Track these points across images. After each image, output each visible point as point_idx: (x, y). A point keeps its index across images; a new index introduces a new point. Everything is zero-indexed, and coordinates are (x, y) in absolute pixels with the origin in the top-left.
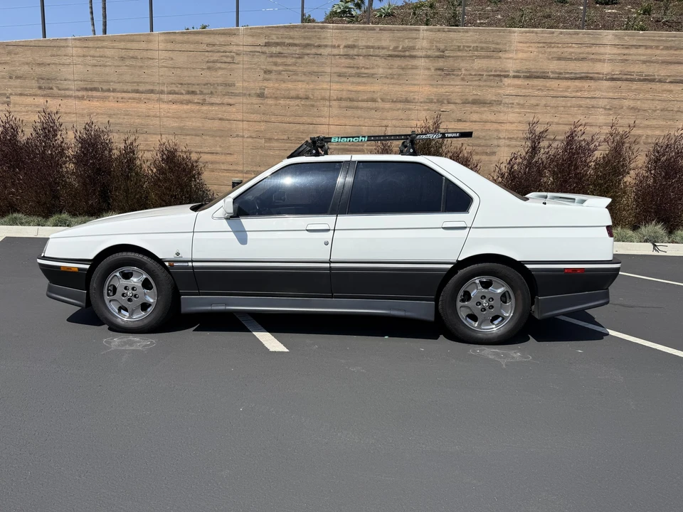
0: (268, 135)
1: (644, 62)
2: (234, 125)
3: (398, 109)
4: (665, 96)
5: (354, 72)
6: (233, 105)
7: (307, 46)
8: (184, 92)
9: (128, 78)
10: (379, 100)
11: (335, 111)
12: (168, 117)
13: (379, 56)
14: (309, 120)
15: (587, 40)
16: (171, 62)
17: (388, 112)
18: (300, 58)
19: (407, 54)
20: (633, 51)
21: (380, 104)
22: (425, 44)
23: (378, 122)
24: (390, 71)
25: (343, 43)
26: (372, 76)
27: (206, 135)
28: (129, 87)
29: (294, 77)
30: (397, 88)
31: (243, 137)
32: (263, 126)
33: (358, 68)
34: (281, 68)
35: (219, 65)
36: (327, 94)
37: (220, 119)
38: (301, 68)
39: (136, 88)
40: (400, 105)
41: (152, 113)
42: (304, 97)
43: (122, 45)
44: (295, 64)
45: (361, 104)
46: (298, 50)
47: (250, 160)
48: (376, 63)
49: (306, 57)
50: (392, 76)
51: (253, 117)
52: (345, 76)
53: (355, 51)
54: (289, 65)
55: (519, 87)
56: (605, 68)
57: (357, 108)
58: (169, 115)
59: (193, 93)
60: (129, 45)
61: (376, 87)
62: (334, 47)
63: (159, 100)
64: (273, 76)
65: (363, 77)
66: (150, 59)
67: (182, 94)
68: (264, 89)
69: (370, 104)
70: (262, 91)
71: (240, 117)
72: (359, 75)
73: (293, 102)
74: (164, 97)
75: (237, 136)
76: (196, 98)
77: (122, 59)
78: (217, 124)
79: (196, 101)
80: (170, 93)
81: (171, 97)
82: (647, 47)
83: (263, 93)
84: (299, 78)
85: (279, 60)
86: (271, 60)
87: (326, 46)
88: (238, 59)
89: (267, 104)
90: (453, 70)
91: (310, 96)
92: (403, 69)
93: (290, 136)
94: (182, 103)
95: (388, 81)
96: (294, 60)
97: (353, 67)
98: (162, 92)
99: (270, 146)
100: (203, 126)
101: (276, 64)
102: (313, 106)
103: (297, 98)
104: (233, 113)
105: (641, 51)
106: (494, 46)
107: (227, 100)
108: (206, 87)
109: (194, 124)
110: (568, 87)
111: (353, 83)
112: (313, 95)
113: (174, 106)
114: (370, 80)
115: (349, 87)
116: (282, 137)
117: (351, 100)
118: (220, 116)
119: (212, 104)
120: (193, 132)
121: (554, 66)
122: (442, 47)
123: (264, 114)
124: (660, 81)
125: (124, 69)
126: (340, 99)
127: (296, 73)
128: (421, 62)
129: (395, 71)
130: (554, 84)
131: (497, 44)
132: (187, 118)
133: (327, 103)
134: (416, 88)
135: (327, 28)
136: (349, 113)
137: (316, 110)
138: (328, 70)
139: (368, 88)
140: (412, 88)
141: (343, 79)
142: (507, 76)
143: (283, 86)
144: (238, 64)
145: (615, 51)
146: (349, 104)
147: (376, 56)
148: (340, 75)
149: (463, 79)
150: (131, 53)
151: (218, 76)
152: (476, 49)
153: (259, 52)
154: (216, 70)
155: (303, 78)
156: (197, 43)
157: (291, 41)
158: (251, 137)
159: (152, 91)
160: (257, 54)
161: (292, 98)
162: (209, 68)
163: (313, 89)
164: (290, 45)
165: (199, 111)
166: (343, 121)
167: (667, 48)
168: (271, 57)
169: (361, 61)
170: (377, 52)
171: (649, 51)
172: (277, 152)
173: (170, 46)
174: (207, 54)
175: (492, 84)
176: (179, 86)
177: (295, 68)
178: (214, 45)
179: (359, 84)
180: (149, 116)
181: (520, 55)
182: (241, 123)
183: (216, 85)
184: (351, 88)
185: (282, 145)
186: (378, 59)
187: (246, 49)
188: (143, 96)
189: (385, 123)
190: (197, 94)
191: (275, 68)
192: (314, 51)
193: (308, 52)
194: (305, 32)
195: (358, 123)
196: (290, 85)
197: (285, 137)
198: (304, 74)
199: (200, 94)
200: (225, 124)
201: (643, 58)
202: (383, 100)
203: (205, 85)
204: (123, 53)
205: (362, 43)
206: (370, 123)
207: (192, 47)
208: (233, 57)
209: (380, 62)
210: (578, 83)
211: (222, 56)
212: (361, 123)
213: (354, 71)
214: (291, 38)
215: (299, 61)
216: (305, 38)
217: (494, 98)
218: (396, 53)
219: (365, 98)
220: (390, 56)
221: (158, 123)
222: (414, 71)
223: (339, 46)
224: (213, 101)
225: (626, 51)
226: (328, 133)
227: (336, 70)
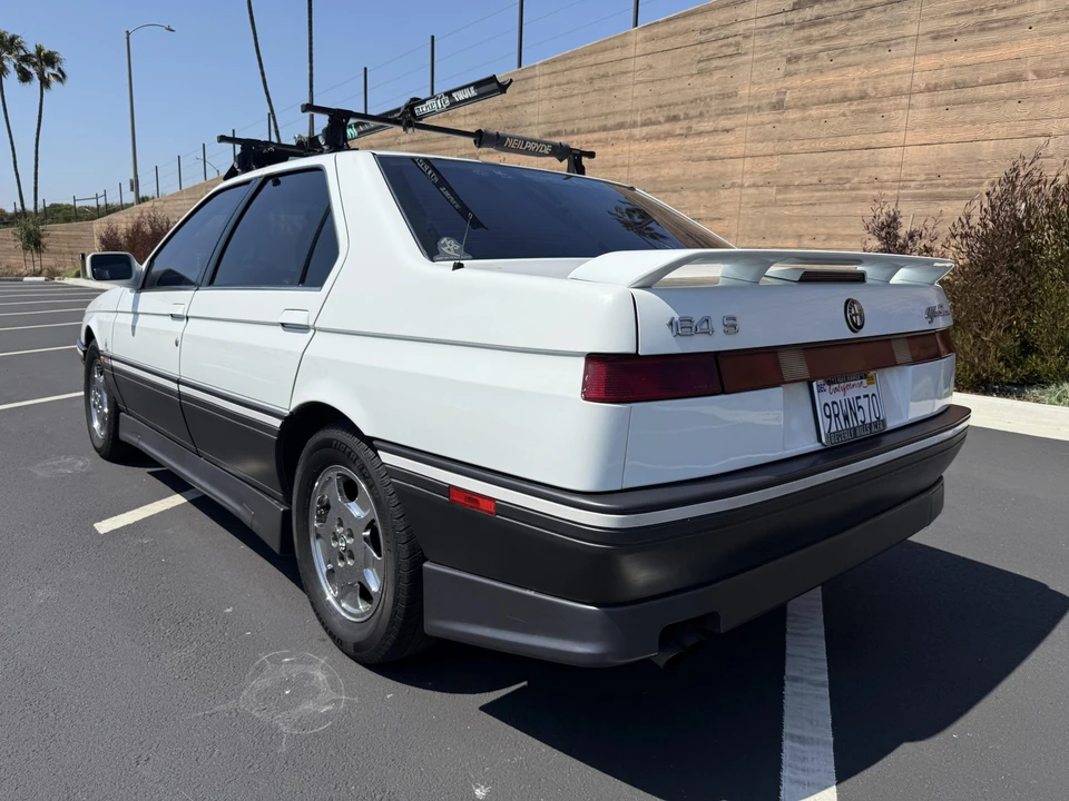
0: (784, 181)
2: (730, 166)
5: (972, 22)
6: (732, 129)
8: (662, 119)
9: (594, 110)
10: (1031, 76)
11: (920, 115)
12: (639, 164)
14: (861, 140)
16: (648, 73)
17: (1053, 99)
18: (856, 18)
21: (1033, 85)
23: (1022, 127)
26: (1016, 22)
27: (688, 189)
28: (596, 124)
29: (841, 59)
31: (742, 186)
32: (776, 163)
34: (817, 47)
35: (715, 63)
36: (905, 83)
37: (711, 159)
38: (856, 39)
39: (602, 123)
41: (619, 162)
42: (858, 95)
43: (591, 60)
44: (844, 33)
47: (748, 227)
51: (761, 147)
52: (949, 36)
54: (833, 37)
57: (972, 102)
58: (640, 160)
59: (675, 119)
60: (601, 58)
61: (1026, 47)
63: (631, 138)
64: (802, 65)
65: (991, 29)
66: (624, 73)
67: (659, 123)
68: (785, 93)
69: (1005, 89)
70: (782, 97)
71: (740, 150)
72: (983, 28)
73: (833, 110)
74: (637, 132)
75: (733, 185)
76: (678, 128)
77: (591, 80)
78: (704, 167)
79: (678, 132)
80: (644, 124)
81: (646, 130)
83: (782, 101)
84: (851, 59)
85: (815, 32)
86: (801, 34)
88: (747, 45)
89: (787, 121)
91: (870, 91)
93: (823, 177)
94: (658, 138)
95: (1058, 26)
96: (843, 25)
97: (970, 13)
98: (634, 125)
99: (784, 200)
100: (684, 175)
101: (809, 41)
102: (873, 111)
103: (845, 99)
104: (733, 144)
107: (724, 123)
108: (694, 105)
109: (672, 172)
111: (966, 48)
112: (875, 89)
113: (648, 145)
114: (1013, 32)
115: (956, 58)
116: (807, 181)
117: (959, 86)
118: (710, 153)
119: (700, 134)
120: (669, 187)
123: (780, 140)
125: (593, 97)
126: (933, 88)
132: (663, 162)
133: (905, 101)
136: (953, 115)
137: (878, 118)
138: (912, 30)
139: (1004, 52)
141: (945, 44)
143: (820, 80)
144: (745, 54)
146: (952, 95)
148: (937, 36)
150: (602, 70)
151: (711, 85)
153: (782, 25)
154: (710, 72)
155: (859, 57)
156: (687, 31)
158: (754, 185)
159: (621, 126)
160: (777, 29)
162: (700, 72)
163: (877, 77)
165: (681, 148)
166: (936, 135)
168: (802, 27)
172: (796, 210)
173: (650, 47)
174: (699, 47)
176: (657, 110)
178: (710, 30)
179: (981, 47)
180: (615, 166)
182: (741, 161)
183: (708, 100)
184: (961, 59)
185: (808, 194)
187: (761, 23)
188: (611, 134)
189: (1041, 127)
190: (680, 120)
191: (806, 49)
195: (970, 135)
196: (831, 77)
197: (814, 180)
198: (862, 48)
199: (685, 119)
200: (717, 167)
202: (1039, 74)
203: (692, 102)
204: (593, 72)
206: (1002, 131)
207: (678, 41)
208: (738, 44)
211: (721, 46)
212: (980, 134)
213: (972, 20)
215: (854, 24)
219: (995, 75)
221: (625, 175)
224: (702, 129)
226: (900, 165)
227: (932, 25)
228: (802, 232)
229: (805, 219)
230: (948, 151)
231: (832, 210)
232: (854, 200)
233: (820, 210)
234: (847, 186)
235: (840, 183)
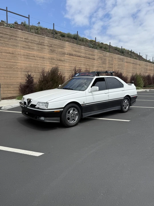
1: (89, 54)
3: (41, 60)
4: (92, 62)
7: (12, 36)
11: (23, 59)
13: (35, 43)
14: (14, 61)
15: (79, 48)
17: (39, 60)
18: (9, 39)
19: (42, 44)
20: (87, 52)
21: (36, 58)
22: (47, 42)
23: (36, 63)
24: (38, 48)
25: (24, 37)
26: (33, 49)
29: (8, 46)
30: (41, 54)
33: (29, 46)
34: (3, 42)
36: (20, 53)
38: (10, 43)
40: (42, 59)
42: (12, 53)
44: (8, 41)
45: (31, 57)
46: (8, 37)
48: (34, 45)
49: (12, 40)
50: (38, 50)
52: (25, 48)
53: (28, 41)
54: (6, 41)
55: (68, 57)
56: (83, 55)
57: (30, 58)
61: (35, 53)
62: (21, 38)
65: (31, 49)
69: (33, 58)
72: (29, 48)
73: (8, 54)
82: (89, 51)
84: (10, 46)
85: (2, 39)
87: (18, 37)
90: (54, 51)
91: (14, 53)
92: (42, 48)
93: (7, 66)
95: (38, 51)
102: (15, 56)
103: (9, 53)
105: (88, 52)
106: (62, 46)
110: (77, 59)
111: (28, 50)
115: (27, 51)
116: (4, 67)
117: (28, 56)
121: (74, 53)
122: (51, 43)
124: (91, 59)
126: (24, 55)
127: (8, 44)
128: (46, 47)
129: (40, 49)
130: (74, 57)
131: (63, 45)
133: (20, 56)
134: (45, 55)
135: (18, 31)
136: (27, 60)
137: (16, 58)
138: (20, 45)
139: (32, 53)
140: (44, 54)
141: (25, 49)
142: (66, 54)
143: (4, 48)
145: (84, 51)
146: (27, 57)
147: (34, 43)
148: (23, 47)
149: (56, 54)
152: (59, 46)
155: (11, 47)
157: (6, 33)
161: (7, 53)
163: (15, 51)
164: (5, 34)
167: (91, 52)
169: (30, 44)
170: (34, 42)
171: (89, 52)
172: (3, 72)
175: (63, 56)
177: (8, 43)
179: (29, 51)
181: (68, 49)
184: (27, 52)
185: (5, 69)
186: (34, 44)
189: (38, 64)
192: (14, 38)
193: (13, 38)
194: (11, 31)
196: (6, 48)
197: (6, 67)
198: (12, 45)
201: (88, 53)
202: (37, 57)
205: (30, 38)
206: (34, 63)
209: (35, 45)
210: (78, 58)
212: (31, 63)
213: (28, 47)
214: (5, 32)
215: (10, 40)
216: (11, 33)
217: (63, 60)
218: (39, 43)
219: (32, 55)
220: (38, 44)
222: (45, 49)
223: (22, 38)
225: (86, 51)
226: (21, 66)
227: (22, 45)
228: (5, 76)
229: (5, 74)
230: (27, 65)
231: (10, 72)
232: (14, 71)
233: (8, 72)
234: (12, 68)
235: (11, 68)
